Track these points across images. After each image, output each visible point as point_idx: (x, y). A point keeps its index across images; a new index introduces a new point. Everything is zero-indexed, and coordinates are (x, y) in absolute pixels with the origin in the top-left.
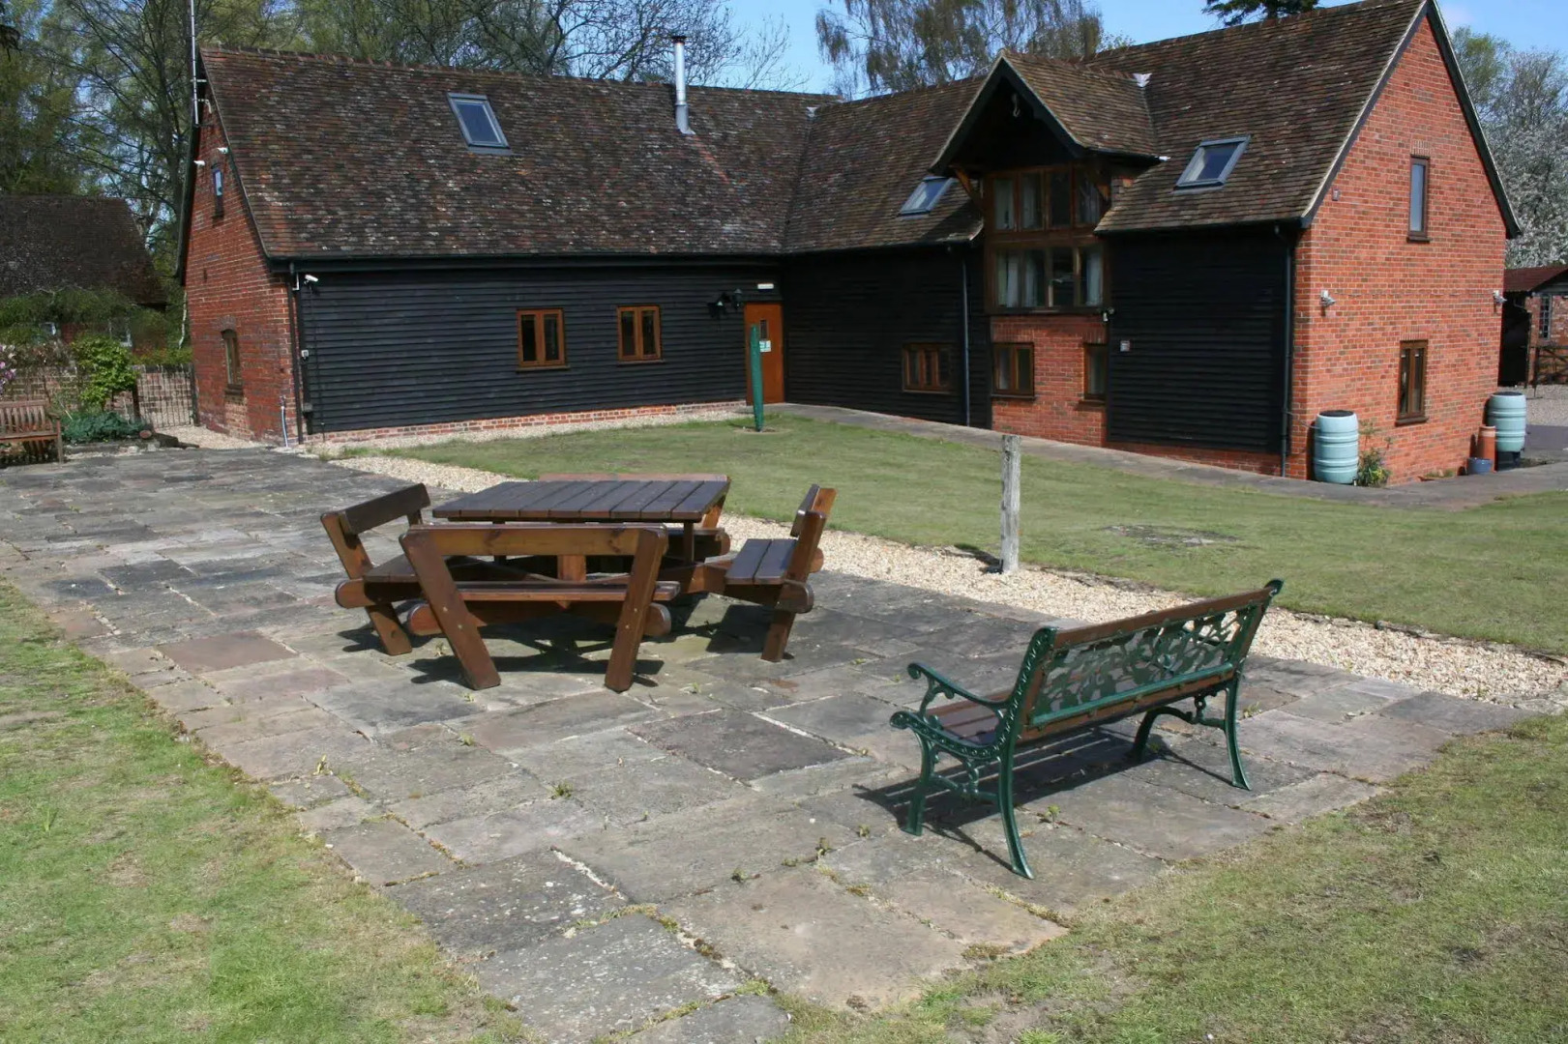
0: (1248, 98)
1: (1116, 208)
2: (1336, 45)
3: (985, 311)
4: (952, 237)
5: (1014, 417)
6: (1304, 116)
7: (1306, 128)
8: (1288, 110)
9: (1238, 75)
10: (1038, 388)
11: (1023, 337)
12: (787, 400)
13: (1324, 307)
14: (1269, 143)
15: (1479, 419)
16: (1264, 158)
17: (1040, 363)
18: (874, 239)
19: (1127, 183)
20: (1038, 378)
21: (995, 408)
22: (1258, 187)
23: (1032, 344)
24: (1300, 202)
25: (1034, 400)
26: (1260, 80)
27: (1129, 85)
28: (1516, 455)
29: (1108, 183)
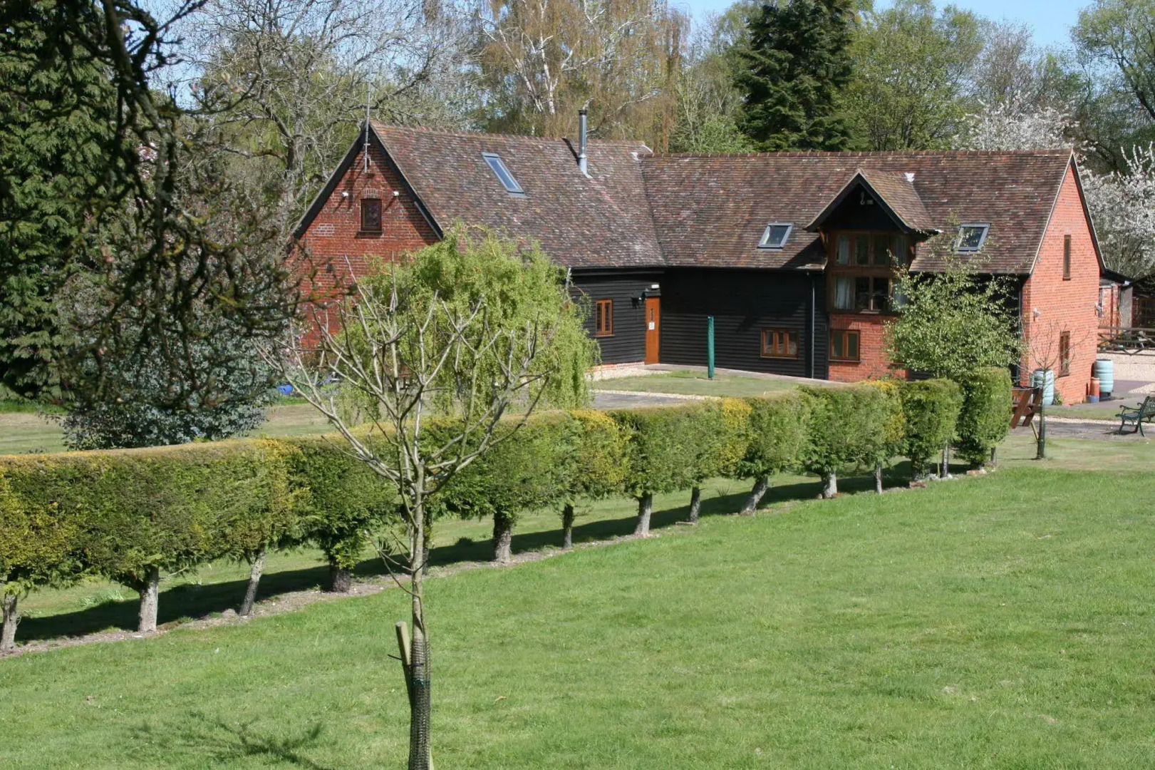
0: (982, 201)
1: (918, 258)
2: (1026, 175)
3: (826, 310)
4: (808, 266)
5: (845, 372)
6: (1018, 216)
7: (1020, 223)
8: (1008, 210)
9: (972, 185)
10: (862, 356)
11: (853, 326)
12: (661, 361)
13: (1036, 316)
14: (1002, 230)
15: (1090, 374)
16: (1000, 238)
17: (864, 341)
18: (743, 262)
19: (922, 244)
20: (862, 351)
21: (831, 368)
22: (1001, 254)
23: (859, 331)
24: (1025, 266)
25: (858, 364)
26: (986, 190)
27: (905, 181)
28: (1109, 394)
29: (914, 245)
